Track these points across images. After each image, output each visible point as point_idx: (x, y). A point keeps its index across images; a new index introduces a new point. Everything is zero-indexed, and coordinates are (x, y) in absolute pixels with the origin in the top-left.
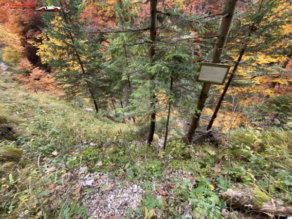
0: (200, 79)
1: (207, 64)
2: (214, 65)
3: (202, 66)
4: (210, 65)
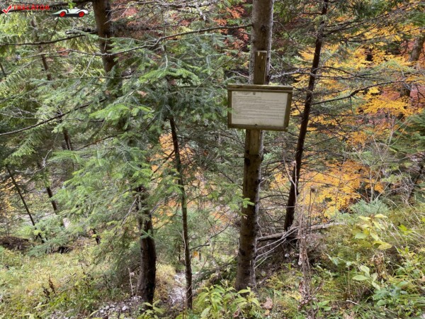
0: (234, 121)
1: (241, 87)
2: (258, 88)
3: (233, 92)
4: (248, 89)
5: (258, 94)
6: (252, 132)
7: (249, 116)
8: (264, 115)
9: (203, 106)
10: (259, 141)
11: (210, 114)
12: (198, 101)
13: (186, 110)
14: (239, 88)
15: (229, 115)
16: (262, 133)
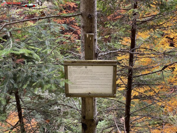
0: (71, 91)
1: (75, 62)
2: (89, 62)
3: (68, 67)
4: (81, 64)
5: (89, 68)
6: (87, 100)
7: (83, 86)
8: (96, 85)
9: (44, 79)
10: (93, 107)
11: (50, 85)
12: (39, 76)
13: (28, 83)
14: (73, 63)
15: (66, 86)
16: (95, 100)
